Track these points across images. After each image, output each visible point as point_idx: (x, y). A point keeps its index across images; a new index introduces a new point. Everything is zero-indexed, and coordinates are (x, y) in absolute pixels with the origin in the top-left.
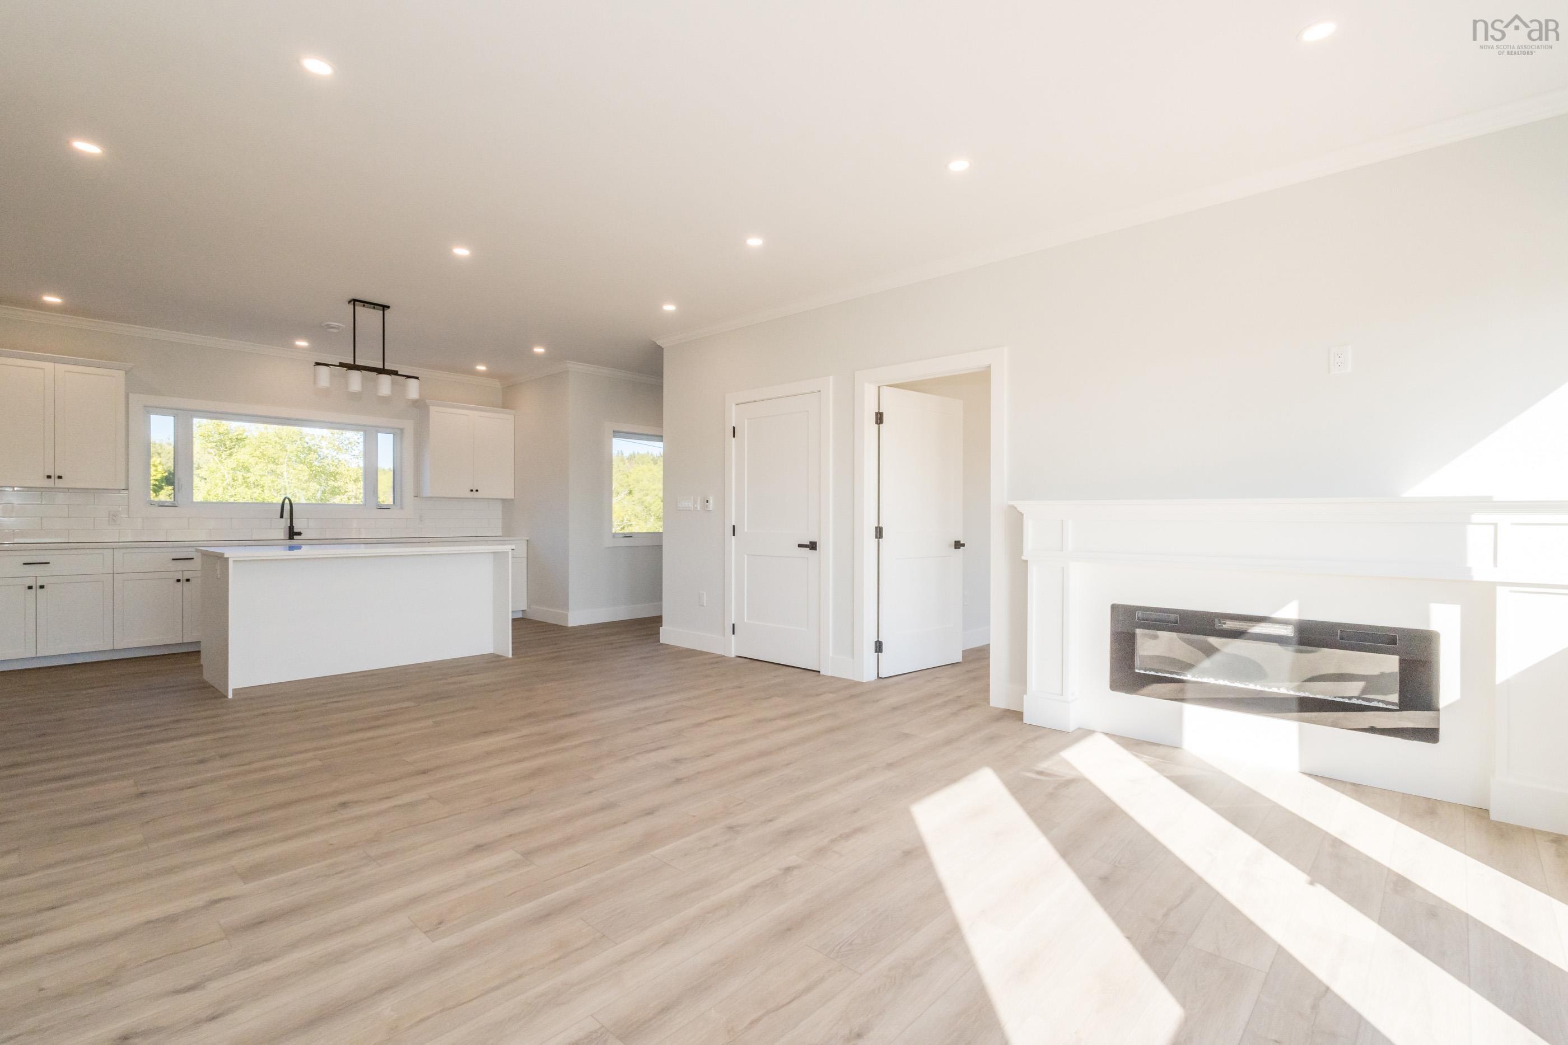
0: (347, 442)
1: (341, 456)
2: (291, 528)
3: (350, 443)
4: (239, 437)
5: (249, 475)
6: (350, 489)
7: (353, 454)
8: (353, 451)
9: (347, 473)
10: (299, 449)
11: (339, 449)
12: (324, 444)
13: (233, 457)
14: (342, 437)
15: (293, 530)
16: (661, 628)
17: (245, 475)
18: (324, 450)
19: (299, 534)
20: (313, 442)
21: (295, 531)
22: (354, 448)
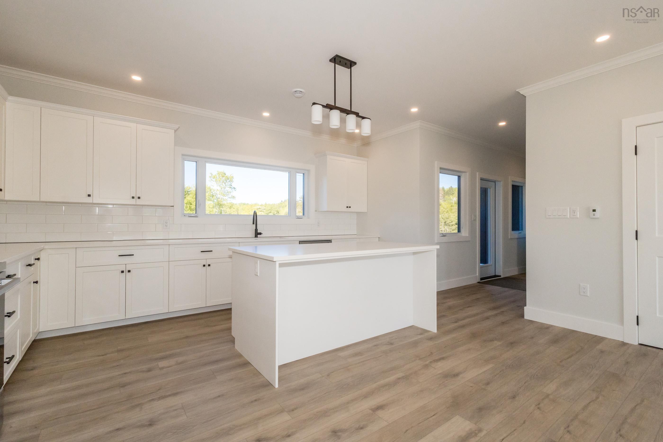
0: (227, 192)
1: (224, 198)
2: (256, 230)
3: (228, 192)
4: (188, 191)
5: (191, 206)
6: (228, 211)
7: (229, 197)
8: (229, 195)
9: (227, 204)
10: (209, 195)
11: (224, 195)
12: (218, 192)
13: (186, 199)
14: (225, 190)
15: (257, 232)
16: (525, 307)
17: (190, 206)
18: (218, 195)
19: (260, 234)
20: (214, 192)
21: (258, 232)
22: (229, 194)
